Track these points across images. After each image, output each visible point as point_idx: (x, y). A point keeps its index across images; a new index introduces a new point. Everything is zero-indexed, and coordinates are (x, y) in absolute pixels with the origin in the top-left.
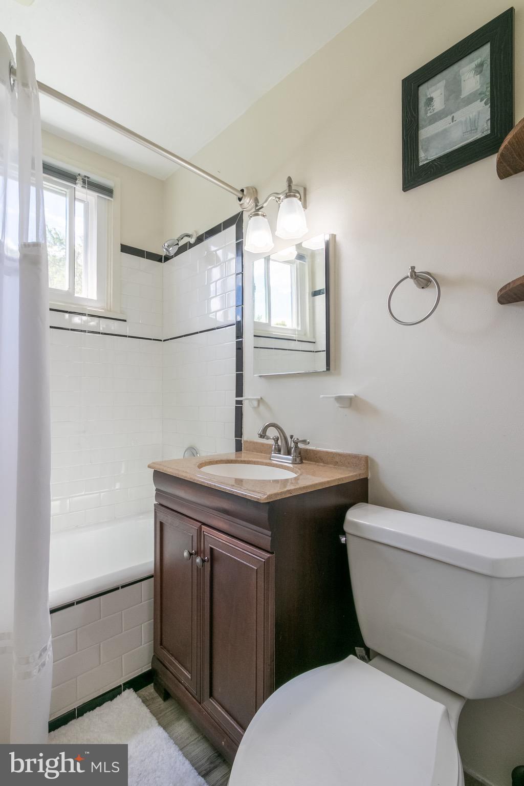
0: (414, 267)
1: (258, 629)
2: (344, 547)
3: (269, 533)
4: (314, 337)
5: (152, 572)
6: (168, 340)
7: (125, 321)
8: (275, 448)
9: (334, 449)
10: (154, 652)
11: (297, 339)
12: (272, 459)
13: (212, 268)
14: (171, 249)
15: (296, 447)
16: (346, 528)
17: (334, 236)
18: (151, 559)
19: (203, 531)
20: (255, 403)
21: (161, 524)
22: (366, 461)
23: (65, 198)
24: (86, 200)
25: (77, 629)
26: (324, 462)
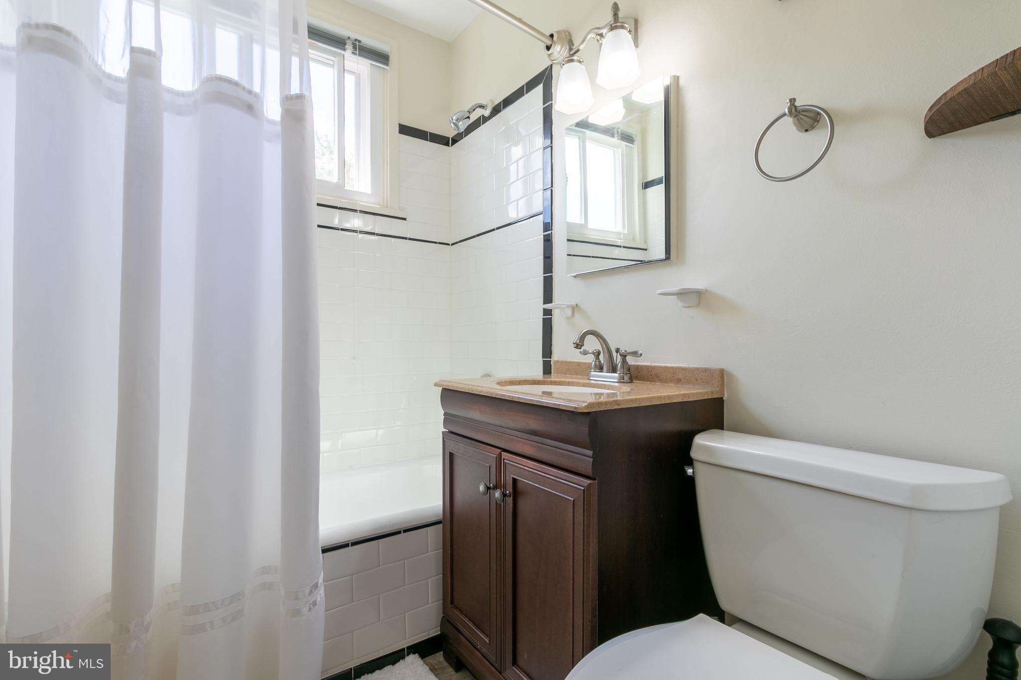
0: (794, 100)
1: (575, 576)
2: (691, 481)
3: (590, 453)
4: (646, 243)
5: (441, 517)
6: (457, 243)
7: (405, 219)
8: (596, 365)
9: (676, 364)
10: (444, 612)
11: (622, 245)
12: (591, 378)
13: (511, 146)
14: (460, 124)
15: (624, 361)
16: (694, 454)
17: (676, 79)
18: (440, 502)
19: (504, 459)
20: (569, 312)
21: (451, 455)
22: (722, 375)
23: (332, 70)
24: (356, 72)
25: (352, 575)
26: (661, 381)
